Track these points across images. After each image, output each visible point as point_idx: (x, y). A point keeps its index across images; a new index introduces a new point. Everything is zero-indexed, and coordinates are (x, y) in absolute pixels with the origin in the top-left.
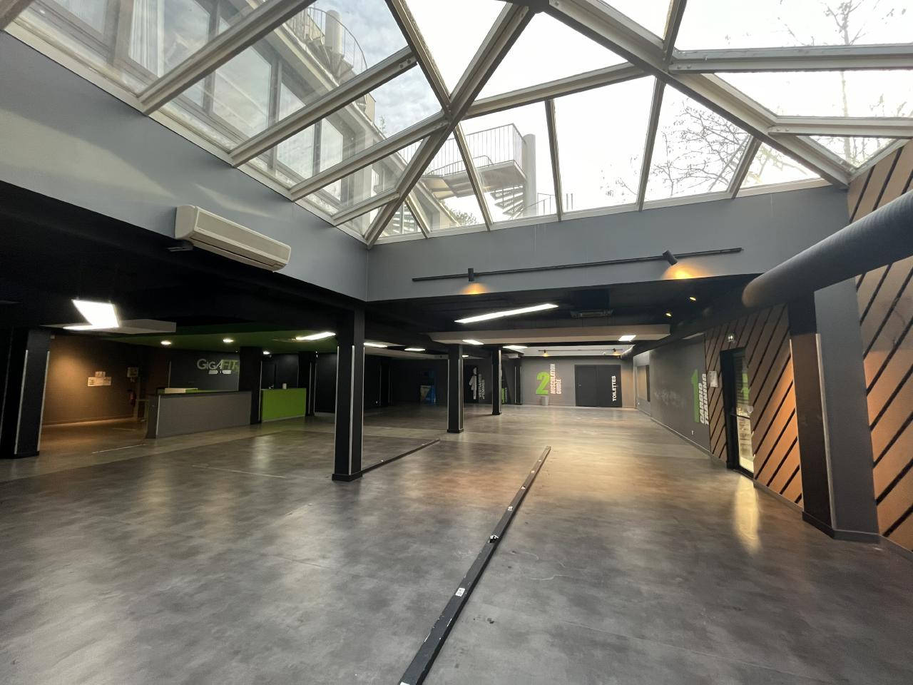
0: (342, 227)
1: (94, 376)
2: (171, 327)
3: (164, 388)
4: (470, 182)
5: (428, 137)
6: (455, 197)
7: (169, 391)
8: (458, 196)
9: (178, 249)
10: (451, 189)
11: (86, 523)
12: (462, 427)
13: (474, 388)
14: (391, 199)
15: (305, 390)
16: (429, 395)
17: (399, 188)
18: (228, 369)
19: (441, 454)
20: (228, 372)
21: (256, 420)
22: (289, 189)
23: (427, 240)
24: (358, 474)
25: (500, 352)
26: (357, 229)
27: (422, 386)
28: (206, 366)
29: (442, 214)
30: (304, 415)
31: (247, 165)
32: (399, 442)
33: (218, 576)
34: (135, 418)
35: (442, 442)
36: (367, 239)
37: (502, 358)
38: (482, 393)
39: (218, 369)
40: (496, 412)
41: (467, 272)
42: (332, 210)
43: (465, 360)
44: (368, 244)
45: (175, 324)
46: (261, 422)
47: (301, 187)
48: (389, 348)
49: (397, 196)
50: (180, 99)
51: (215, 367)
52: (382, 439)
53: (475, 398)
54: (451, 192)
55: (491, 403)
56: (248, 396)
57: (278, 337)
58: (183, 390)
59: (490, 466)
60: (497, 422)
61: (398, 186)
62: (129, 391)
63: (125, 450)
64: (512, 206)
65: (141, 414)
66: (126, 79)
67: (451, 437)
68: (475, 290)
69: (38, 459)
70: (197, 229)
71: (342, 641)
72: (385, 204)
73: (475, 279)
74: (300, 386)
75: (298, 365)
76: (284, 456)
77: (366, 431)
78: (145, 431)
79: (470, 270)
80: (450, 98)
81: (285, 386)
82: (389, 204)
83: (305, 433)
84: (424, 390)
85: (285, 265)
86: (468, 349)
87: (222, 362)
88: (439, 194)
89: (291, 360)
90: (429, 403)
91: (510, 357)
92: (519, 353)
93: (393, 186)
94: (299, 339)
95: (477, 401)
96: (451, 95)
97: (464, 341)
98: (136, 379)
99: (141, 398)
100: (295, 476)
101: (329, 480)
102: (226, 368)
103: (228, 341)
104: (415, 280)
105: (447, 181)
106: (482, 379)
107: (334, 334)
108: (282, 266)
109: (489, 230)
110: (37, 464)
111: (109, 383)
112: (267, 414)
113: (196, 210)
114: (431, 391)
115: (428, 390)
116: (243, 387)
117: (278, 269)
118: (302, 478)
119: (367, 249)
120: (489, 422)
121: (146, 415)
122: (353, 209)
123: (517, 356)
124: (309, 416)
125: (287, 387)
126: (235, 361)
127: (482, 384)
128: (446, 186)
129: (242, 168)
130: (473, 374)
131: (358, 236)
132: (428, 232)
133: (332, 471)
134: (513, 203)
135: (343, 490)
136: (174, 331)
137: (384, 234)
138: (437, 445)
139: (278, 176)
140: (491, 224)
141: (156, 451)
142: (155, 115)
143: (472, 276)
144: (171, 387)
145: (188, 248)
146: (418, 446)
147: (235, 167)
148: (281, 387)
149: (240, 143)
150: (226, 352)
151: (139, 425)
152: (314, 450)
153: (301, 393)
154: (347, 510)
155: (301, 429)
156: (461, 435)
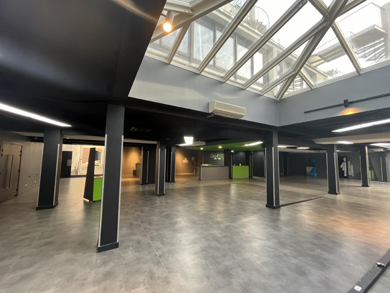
0: (265, 95)
1: (184, 159)
2: (204, 143)
3: (202, 164)
4: (343, 49)
5: (313, 37)
6: (326, 63)
7: (203, 165)
8: (328, 61)
9: (210, 116)
10: (324, 59)
11: (189, 205)
12: (339, 191)
13: (345, 169)
14: (291, 75)
15: (248, 166)
16: (312, 171)
17: (295, 69)
18: (220, 157)
19: (326, 204)
20: (219, 159)
21: (230, 178)
22: (243, 85)
23: (312, 91)
24: (278, 207)
25: (366, 148)
26: (272, 94)
27: (307, 167)
28: (213, 156)
29: (318, 75)
30: (248, 177)
31: (229, 80)
32: (298, 195)
33: (227, 234)
34: (194, 174)
35: (325, 198)
36: (277, 98)
37: (368, 151)
38: (351, 173)
39: (217, 157)
40: (365, 185)
41: (343, 103)
42: (260, 89)
43: (338, 153)
44: (278, 100)
45: (205, 142)
46: (232, 178)
47: (248, 83)
48: (288, 148)
49: (293, 73)
50: (209, 66)
51: (216, 157)
52: (287, 192)
53: (345, 175)
54: (323, 61)
55: (361, 180)
56: (227, 168)
57: (237, 145)
58: (207, 165)
59: (367, 218)
60: (367, 191)
61: (294, 68)
62: (193, 164)
63: (193, 183)
64: (373, 54)
65: (196, 172)
66: (194, 65)
67: (332, 196)
68: (349, 112)
69: (175, 183)
70: (215, 108)
71: (284, 282)
72: (287, 79)
73: (350, 105)
74: (246, 165)
75: (245, 156)
76: (243, 193)
77: (282, 187)
78: (198, 178)
79: (345, 101)
80: (328, 9)
81: (240, 164)
82: (289, 78)
83: (250, 185)
84: (309, 169)
85: (244, 116)
86: (340, 146)
87: (218, 155)
88: (314, 64)
89: (242, 154)
90: (313, 176)
91: (375, 151)
92: (384, 148)
93: (291, 69)
94: (246, 145)
95: (348, 177)
96: (329, 7)
97: (338, 142)
98: (194, 161)
99: (196, 167)
100: (249, 202)
101: (264, 207)
102: (219, 157)
103: (220, 147)
104: (305, 112)
105: (320, 56)
106: (351, 164)
107: (262, 142)
108: (243, 116)
109: (360, 75)
110: (175, 185)
111: (188, 162)
112: (234, 175)
113: (215, 101)
114: (313, 169)
115: (311, 169)
116: (226, 164)
117: (241, 118)
118: (252, 204)
119: (277, 102)
120: (359, 190)
121: (198, 172)
122: (269, 86)
123: (382, 150)
124: (250, 177)
125: (241, 165)
126: (222, 155)
127: (351, 167)
128: (319, 58)
129: (227, 82)
130: (343, 161)
131: (272, 97)
132: (313, 86)
133: (266, 203)
134: (375, 52)
135: (272, 213)
136: (205, 145)
137: (286, 93)
138: (322, 199)
139: (239, 81)
140: (361, 70)
141: (201, 185)
142: (203, 73)
143: (347, 104)
144: (203, 164)
145: (213, 115)
146: (309, 199)
147: (225, 83)
148: (239, 165)
149: (226, 73)
150: (219, 151)
151: (196, 176)
152: (256, 192)
153: (247, 167)
154: (274, 222)
155: (248, 183)
156: (338, 196)
